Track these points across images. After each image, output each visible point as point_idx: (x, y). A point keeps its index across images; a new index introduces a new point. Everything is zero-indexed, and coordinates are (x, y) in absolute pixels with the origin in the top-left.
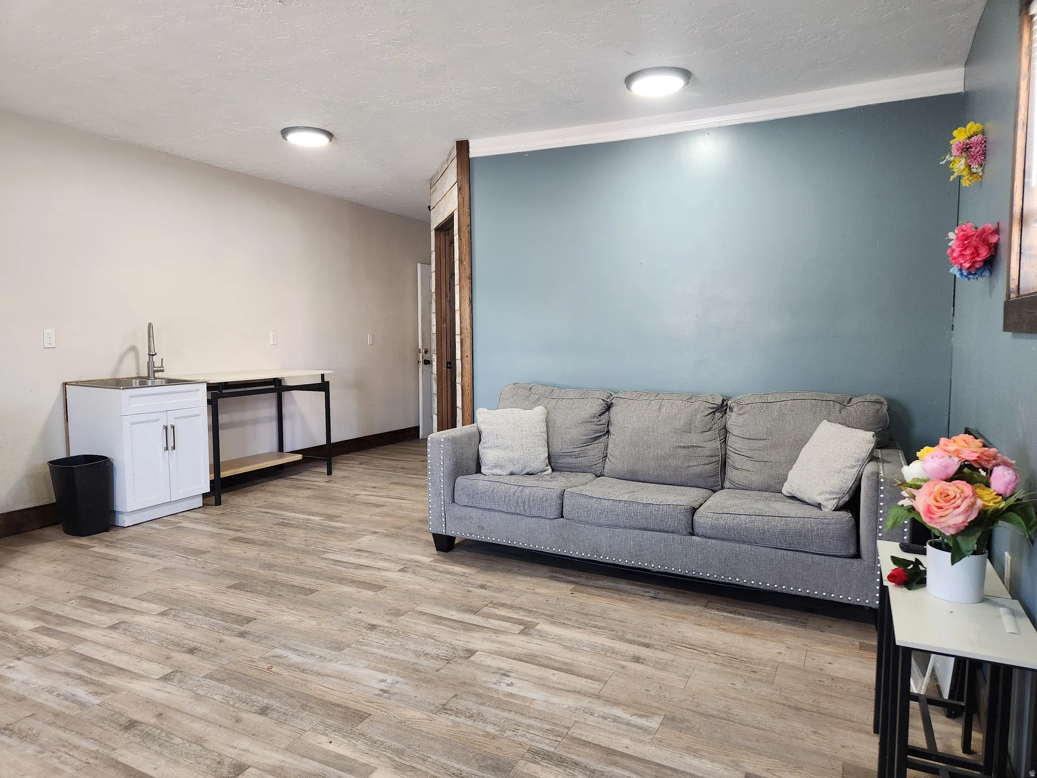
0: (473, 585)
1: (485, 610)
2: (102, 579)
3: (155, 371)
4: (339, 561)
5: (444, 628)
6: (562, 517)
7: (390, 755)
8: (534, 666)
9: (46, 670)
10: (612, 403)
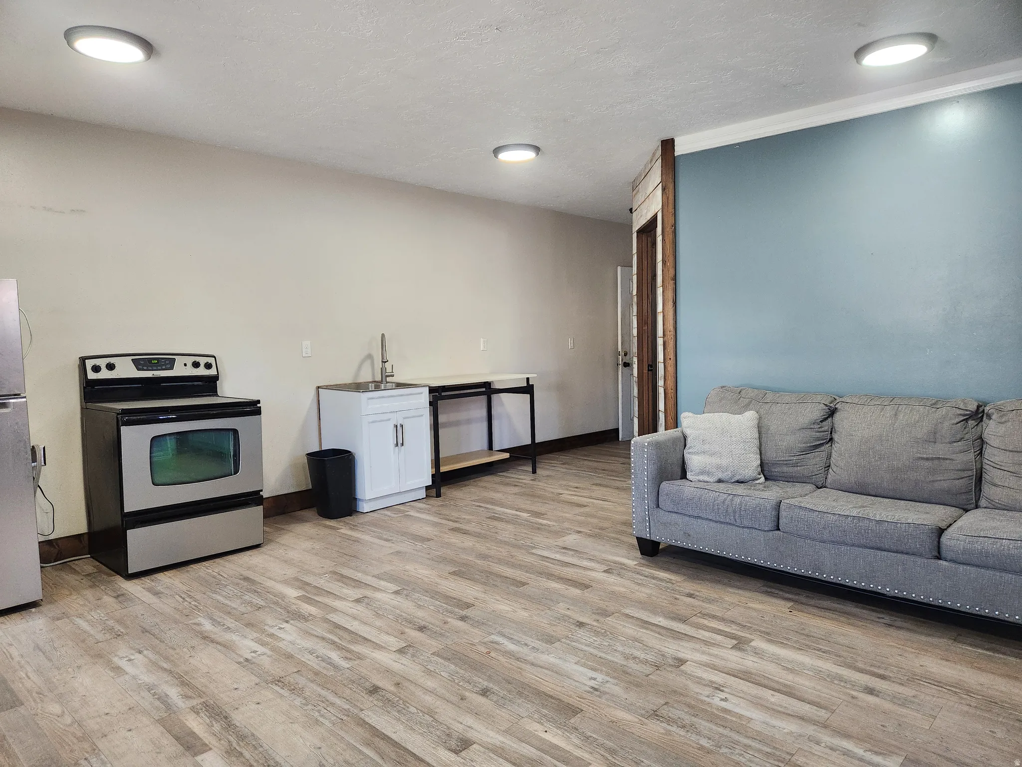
0: (680, 593)
1: (695, 619)
2: (348, 558)
3: (387, 376)
4: (547, 557)
5: (652, 633)
6: (779, 529)
7: (602, 753)
8: (750, 684)
9: (308, 634)
10: (836, 409)
